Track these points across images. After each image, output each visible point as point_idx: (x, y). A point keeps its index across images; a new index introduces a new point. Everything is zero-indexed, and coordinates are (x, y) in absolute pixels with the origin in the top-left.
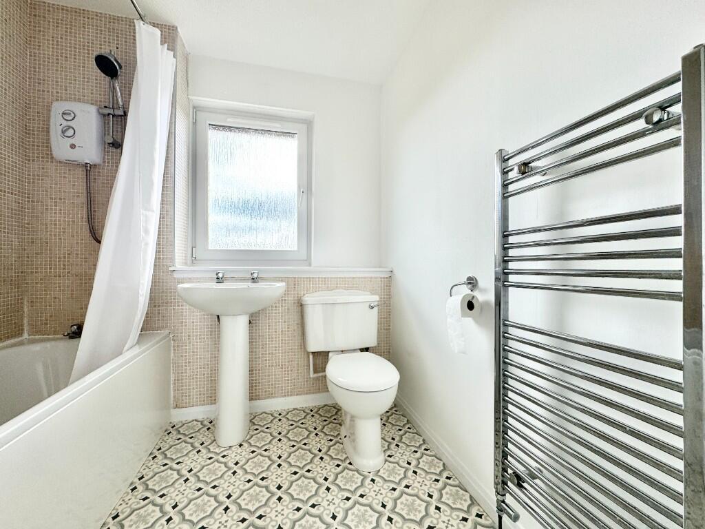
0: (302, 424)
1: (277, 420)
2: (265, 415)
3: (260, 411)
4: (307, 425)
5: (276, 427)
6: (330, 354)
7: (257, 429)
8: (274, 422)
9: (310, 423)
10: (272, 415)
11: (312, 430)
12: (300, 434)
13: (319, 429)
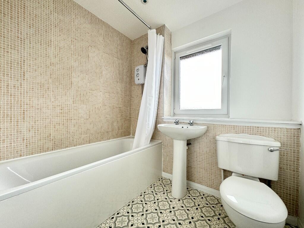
0: (213, 207)
1: (201, 197)
2: (197, 192)
3: (195, 188)
4: (216, 210)
5: (199, 200)
6: (233, 174)
7: (189, 197)
8: (199, 197)
9: (218, 209)
10: (200, 193)
11: (217, 214)
12: (209, 212)
13: (222, 216)
